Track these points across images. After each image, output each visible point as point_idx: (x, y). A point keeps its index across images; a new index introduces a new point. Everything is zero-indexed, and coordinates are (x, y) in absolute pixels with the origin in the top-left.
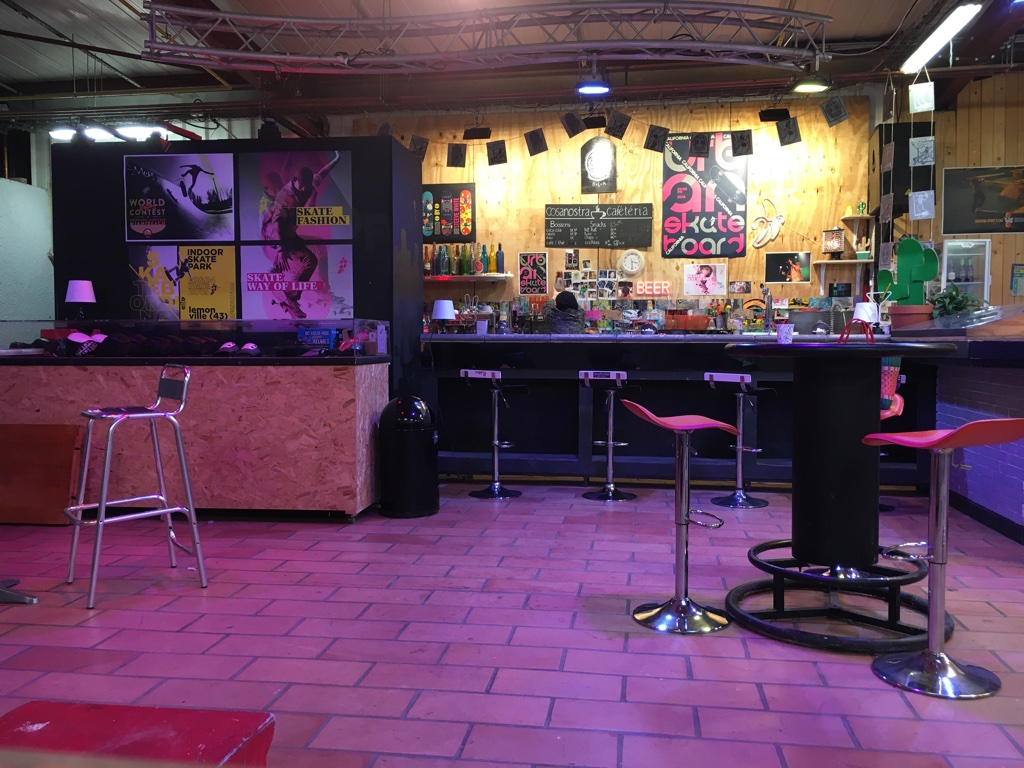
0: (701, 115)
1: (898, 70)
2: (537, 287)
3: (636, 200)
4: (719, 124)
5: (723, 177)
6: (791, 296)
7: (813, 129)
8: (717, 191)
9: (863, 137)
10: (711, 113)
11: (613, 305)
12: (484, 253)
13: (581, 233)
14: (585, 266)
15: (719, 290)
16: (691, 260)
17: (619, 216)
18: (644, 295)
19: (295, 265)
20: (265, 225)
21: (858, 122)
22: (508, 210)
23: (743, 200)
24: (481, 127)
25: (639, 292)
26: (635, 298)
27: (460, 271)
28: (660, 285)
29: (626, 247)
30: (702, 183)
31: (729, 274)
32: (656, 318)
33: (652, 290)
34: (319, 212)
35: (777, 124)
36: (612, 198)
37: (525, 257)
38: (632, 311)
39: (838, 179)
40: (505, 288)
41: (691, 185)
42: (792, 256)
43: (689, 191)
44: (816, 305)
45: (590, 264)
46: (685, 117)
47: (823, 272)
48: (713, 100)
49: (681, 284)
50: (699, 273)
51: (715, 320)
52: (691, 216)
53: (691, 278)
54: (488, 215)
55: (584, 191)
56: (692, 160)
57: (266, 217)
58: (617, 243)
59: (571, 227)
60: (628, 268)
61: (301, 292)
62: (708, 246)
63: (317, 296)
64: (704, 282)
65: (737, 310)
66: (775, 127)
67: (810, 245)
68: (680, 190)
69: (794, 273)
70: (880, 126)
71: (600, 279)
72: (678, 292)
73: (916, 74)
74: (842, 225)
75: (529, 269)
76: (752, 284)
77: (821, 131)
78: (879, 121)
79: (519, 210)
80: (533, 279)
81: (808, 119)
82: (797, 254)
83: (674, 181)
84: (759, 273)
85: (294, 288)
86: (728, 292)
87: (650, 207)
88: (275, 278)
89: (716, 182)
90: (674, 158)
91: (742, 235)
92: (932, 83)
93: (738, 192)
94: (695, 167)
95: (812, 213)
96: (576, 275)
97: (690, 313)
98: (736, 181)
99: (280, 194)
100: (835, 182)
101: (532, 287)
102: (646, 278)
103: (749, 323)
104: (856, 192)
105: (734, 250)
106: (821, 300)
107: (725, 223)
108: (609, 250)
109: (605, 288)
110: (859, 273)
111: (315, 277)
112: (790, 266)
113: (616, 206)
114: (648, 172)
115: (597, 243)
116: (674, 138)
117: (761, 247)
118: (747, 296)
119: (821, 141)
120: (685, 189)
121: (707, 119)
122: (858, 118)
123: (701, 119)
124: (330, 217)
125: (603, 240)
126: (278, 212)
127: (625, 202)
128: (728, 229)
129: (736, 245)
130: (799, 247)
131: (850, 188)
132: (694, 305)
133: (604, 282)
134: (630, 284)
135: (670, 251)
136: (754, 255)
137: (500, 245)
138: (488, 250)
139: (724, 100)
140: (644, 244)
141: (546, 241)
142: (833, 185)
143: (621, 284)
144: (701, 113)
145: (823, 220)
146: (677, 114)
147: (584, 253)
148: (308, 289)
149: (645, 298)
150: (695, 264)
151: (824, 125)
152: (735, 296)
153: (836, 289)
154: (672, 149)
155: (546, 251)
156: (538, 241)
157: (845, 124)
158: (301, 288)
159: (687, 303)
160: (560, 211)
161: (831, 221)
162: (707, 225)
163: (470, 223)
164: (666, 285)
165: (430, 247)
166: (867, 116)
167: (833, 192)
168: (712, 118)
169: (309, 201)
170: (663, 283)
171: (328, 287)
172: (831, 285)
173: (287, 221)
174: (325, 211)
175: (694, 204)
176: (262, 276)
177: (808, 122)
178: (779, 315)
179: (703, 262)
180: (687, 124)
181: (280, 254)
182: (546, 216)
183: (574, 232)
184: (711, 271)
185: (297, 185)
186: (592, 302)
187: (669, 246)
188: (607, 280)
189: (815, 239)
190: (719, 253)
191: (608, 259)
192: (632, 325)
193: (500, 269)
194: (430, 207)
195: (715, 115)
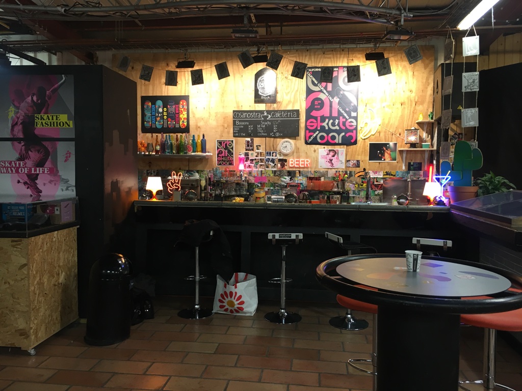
0: (329, 56)
1: (456, 28)
2: (228, 161)
3: (290, 108)
4: (341, 61)
5: (344, 95)
6: (384, 170)
7: (399, 66)
8: (339, 103)
9: (430, 71)
10: (336, 54)
11: (275, 173)
12: (194, 140)
13: (255, 128)
14: (258, 149)
15: (340, 164)
16: (323, 146)
17: (279, 118)
18: (294, 167)
19: (34, 155)
20: (13, 126)
21: (427, 61)
22: (210, 113)
23: (355, 110)
24: (189, 60)
25: (291, 166)
26: (288, 169)
27: (179, 151)
28: (304, 161)
29: (283, 137)
30: (330, 98)
31: (346, 155)
32: (302, 182)
33: (299, 164)
34: (51, 118)
35: (376, 62)
36: (275, 107)
37: (220, 143)
38: (286, 177)
39: (415, 98)
40: (208, 162)
41: (323, 99)
42: (385, 145)
43: (322, 103)
44: (400, 175)
45: (261, 148)
46: (320, 56)
47: (404, 155)
48: (337, 46)
49: (317, 161)
50: (328, 154)
51: (337, 184)
52: (323, 119)
53: (323, 157)
54: (198, 115)
55: (256, 102)
56: (324, 84)
57: (13, 121)
58: (278, 134)
59: (249, 125)
60: (284, 151)
61: (38, 174)
62: (334, 138)
63: (49, 178)
64: (331, 160)
65: (351, 178)
66: (375, 64)
67: (397, 138)
68: (316, 103)
69: (386, 155)
70: (442, 64)
71: (267, 157)
72: (315, 165)
73: (467, 30)
74: (417, 126)
75: (223, 150)
76: (361, 162)
77: (405, 67)
78: (441, 61)
79: (216, 113)
80: (225, 157)
81: (396, 59)
82: (388, 144)
83: (313, 96)
84: (365, 155)
85: (33, 172)
86: (346, 167)
87: (298, 111)
88: (20, 164)
89: (339, 98)
90: (313, 82)
91: (354, 131)
92: (478, 36)
93: (352, 104)
94: (326, 88)
95: (398, 118)
96: (252, 154)
97: (322, 179)
98: (351, 97)
99: (23, 105)
100: (413, 99)
101: (224, 161)
102: (295, 157)
103: (359, 186)
104: (426, 105)
105: (350, 141)
106: (403, 173)
107: (344, 124)
108: (272, 139)
109: (270, 163)
110: (427, 156)
111: (48, 164)
112: (384, 151)
113: (277, 111)
114: (297, 90)
115: (265, 134)
116: (313, 70)
117: (367, 139)
118: (358, 170)
119: (404, 73)
120: (320, 102)
121: (334, 58)
122: (427, 59)
123: (330, 58)
124: (59, 122)
125: (269, 133)
126: (21, 118)
127: (282, 109)
128: (346, 127)
129: (351, 137)
130: (390, 140)
131: (422, 103)
132: (325, 174)
133: (269, 159)
134: (286, 161)
135: (310, 140)
136: (362, 144)
137: (203, 135)
138: (196, 138)
139: (344, 46)
140: (294, 135)
141: (234, 133)
142: (411, 101)
143: (280, 160)
144: (330, 54)
145: (405, 123)
146: (315, 55)
147: (257, 141)
148: (43, 172)
149: (294, 169)
150: (326, 149)
151: (406, 63)
152: (350, 169)
153: (412, 165)
154: (311, 76)
155: (234, 139)
156: (228, 133)
157: (419, 63)
158: (38, 172)
159: (321, 173)
160: (242, 114)
161: (410, 123)
162: (333, 125)
163: (186, 121)
164: (307, 161)
165: (159, 135)
166: (433, 58)
167: (411, 105)
168: (337, 58)
169: (43, 111)
170: (306, 160)
171: (58, 171)
172: (410, 163)
173: (28, 124)
174: (55, 118)
175: (325, 111)
176: (10, 163)
177: (396, 61)
178: (377, 181)
179: (330, 148)
180: (321, 61)
181: (23, 147)
182: (234, 118)
183: (251, 128)
184: (336, 153)
185: (35, 98)
186: (261, 171)
187: (310, 138)
188: (271, 157)
189: (400, 134)
190: (340, 142)
191: (272, 145)
192: (286, 186)
193: (204, 150)
194: (161, 110)
195: (339, 56)
